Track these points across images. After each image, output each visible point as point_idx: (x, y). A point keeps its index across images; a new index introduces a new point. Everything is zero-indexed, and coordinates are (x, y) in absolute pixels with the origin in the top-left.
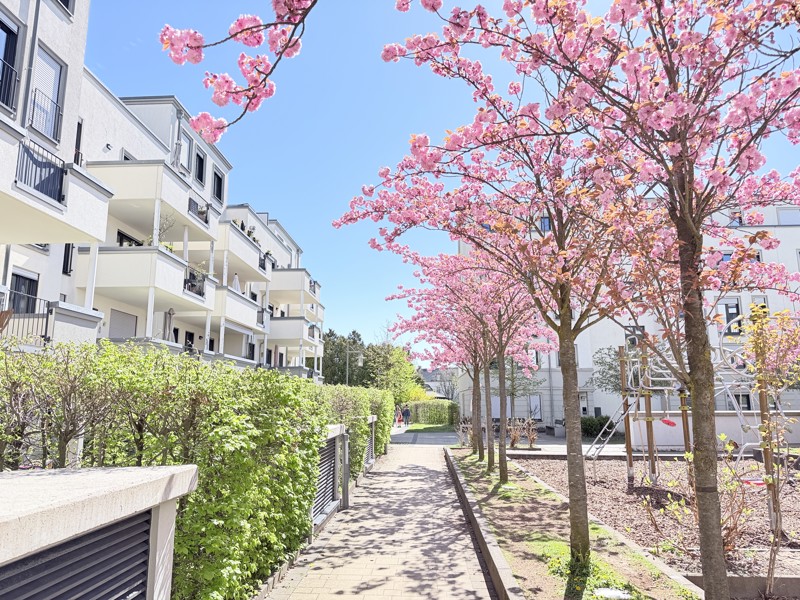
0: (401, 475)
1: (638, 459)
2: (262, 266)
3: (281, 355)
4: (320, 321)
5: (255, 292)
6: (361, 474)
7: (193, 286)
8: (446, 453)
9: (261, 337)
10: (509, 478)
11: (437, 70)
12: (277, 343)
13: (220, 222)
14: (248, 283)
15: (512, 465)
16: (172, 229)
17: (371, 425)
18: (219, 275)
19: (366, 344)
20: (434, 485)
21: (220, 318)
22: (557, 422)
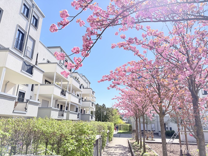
0: (116, 148)
1: (183, 144)
2: (80, 88)
3: (84, 111)
4: (95, 101)
5: (78, 94)
6: (105, 147)
7: (63, 93)
8: (128, 141)
9: (79, 106)
10: (146, 150)
11: (125, 49)
12: (83, 107)
13: (70, 77)
14: (77, 92)
15: (147, 146)
16: (58, 79)
17: (108, 134)
18: (69, 90)
19: (107, 108)
20: (125, 152)
21: (69, 101)
22: (159, 131)
